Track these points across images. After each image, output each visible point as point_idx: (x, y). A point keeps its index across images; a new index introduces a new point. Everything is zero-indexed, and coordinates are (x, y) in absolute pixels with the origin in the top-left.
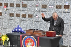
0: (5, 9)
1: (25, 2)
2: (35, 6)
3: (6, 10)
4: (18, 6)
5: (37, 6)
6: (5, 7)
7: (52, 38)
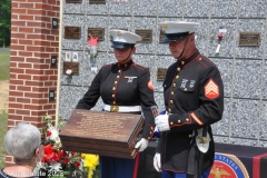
0: (94, 49)
2: (212, 39)
3: (95, 52)
5: (220, 38)
6: (94, 40)
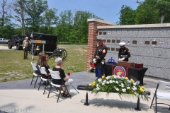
1: (119, 39)
4: (113, 41)
5: (129, 42)
7: (139, 69)
